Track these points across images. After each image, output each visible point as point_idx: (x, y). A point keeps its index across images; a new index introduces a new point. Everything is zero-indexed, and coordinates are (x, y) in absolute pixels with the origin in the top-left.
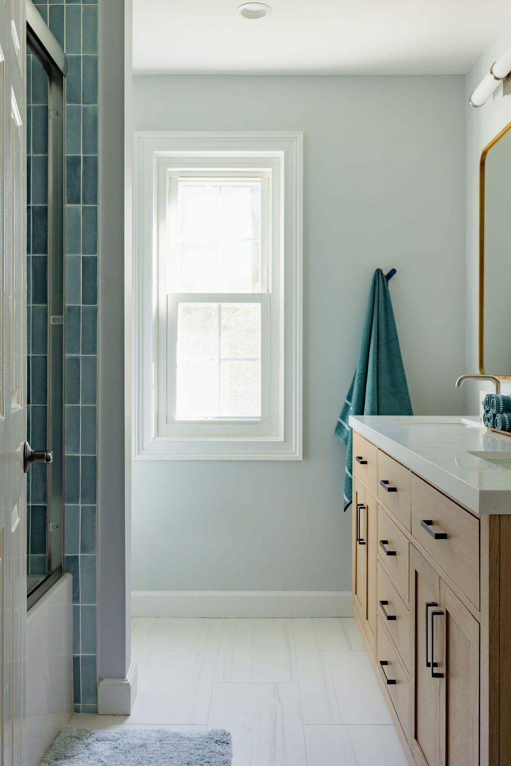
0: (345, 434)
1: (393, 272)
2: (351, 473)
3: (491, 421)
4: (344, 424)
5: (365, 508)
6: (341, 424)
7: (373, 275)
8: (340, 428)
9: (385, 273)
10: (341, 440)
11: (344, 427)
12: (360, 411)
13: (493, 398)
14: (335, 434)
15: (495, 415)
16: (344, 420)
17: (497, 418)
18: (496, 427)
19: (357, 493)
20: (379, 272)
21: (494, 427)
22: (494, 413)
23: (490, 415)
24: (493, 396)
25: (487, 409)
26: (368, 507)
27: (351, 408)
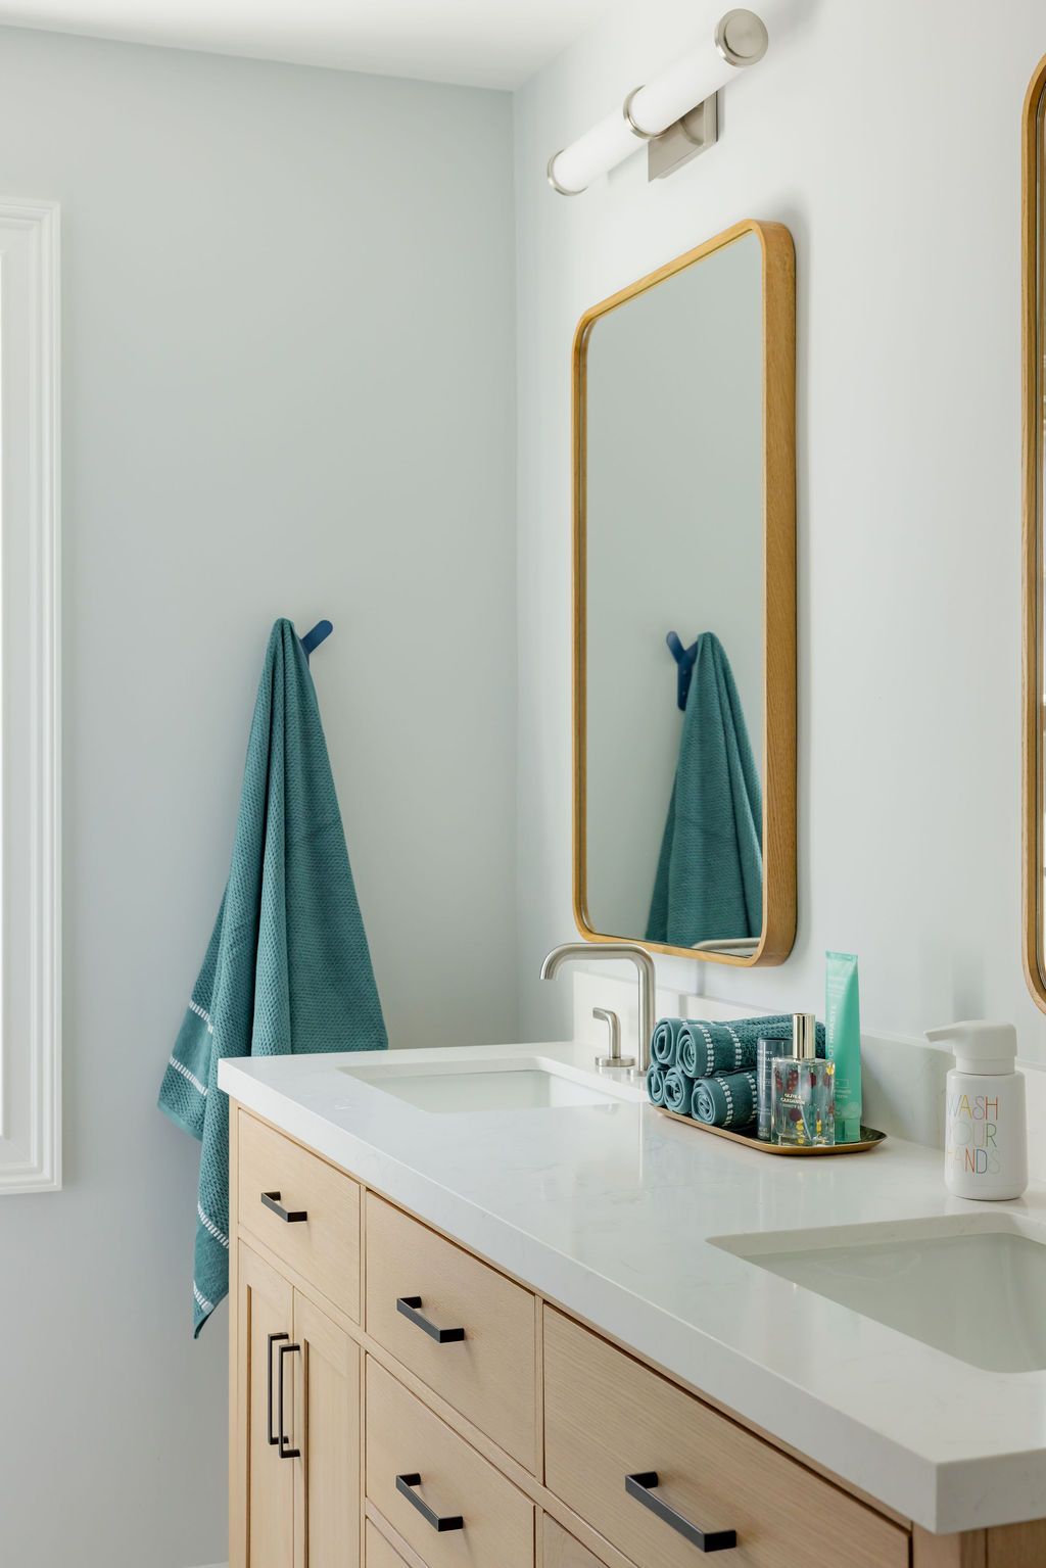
0: (194, 1107)
1: (323, 629)
2: (225, 1230)
3: (676, 1095)
4: (187, 1073)
5: (297, 1348)
6: (179, 1075)
7: (269, 636)
8: (173, 1087)
9: (301, 633)
10: (183, 1123)
11: (187, 1084)
12: (241, 1044)
13: (686, 1033)
14: (159, 1105)
15: (690, 1082)
16: (186, 1064)
17: (696, 1090)
18: (695, 1115)
19: (250, 1289)
20: (283, 628)
21: (689, 1115)
22: (690, 1075)
23: (675, 1078)
24: (686, 1027)
25: (665, 1062)
26: (307, 1344)
27: (210, 1029)
